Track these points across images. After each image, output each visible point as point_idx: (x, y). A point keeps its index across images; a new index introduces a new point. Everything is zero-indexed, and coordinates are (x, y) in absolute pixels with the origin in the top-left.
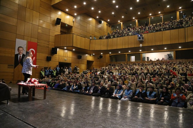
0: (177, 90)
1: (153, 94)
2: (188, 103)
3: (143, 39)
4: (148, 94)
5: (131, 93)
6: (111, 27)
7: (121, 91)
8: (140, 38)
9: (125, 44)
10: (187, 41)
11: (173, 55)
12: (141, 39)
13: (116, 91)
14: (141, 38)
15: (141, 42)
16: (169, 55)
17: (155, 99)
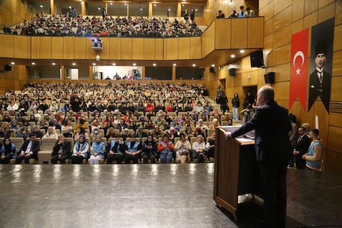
0: (165, 138)
1: (136, 145)
2: (177, 153)
3: (101, 47)
4: (129, 146)
5: (103, 146)
6: (26, 3)
7: (85, 144)
8: (96, 45)
9: (68, 52)
10: (165, 59)
11: (141, 73)
12: (99, 47)
13: (77, 145)
14: (99, 45)
15: (98, 52)
16: (135, 71)
17: (139, 151)
